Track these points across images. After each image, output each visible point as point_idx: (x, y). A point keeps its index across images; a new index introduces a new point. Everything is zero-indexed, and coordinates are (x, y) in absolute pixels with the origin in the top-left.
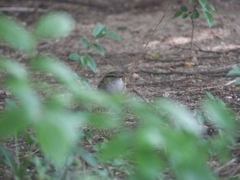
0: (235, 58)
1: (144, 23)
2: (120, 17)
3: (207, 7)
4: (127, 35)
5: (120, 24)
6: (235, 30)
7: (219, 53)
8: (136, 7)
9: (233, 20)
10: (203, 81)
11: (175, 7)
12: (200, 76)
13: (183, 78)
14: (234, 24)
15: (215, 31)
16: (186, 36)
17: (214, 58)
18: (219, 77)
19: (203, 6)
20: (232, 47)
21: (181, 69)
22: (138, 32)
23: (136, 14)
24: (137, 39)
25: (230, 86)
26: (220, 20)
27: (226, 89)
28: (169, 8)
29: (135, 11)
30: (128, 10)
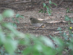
0: (57, 25)
1: (29, 14)
2: (22, 12)
3: (49, 9)
4: (24, 18)
5: (22, 14)
6: (57, 17)
7: (52, 24)
8: (26, 9)
9: (56, 14)
10: (48, 32)
11: (38, 9)
12: (47, 30)
13: (41, 31)
14: (56, 15)
15: (51, 17)
16: (42, 18)
17: (51, 25)
18: (52, 31)
19: (48, 9)
20: (56, 22)
21: (41, 28)
22: (27, 17)
23: (26, 11)
24: (27, 19)
25: (56, 34)
26: (52, 14)
27: (55, 34)
28: (36, 10)
29: (26, 10)
30: (24, 10)
